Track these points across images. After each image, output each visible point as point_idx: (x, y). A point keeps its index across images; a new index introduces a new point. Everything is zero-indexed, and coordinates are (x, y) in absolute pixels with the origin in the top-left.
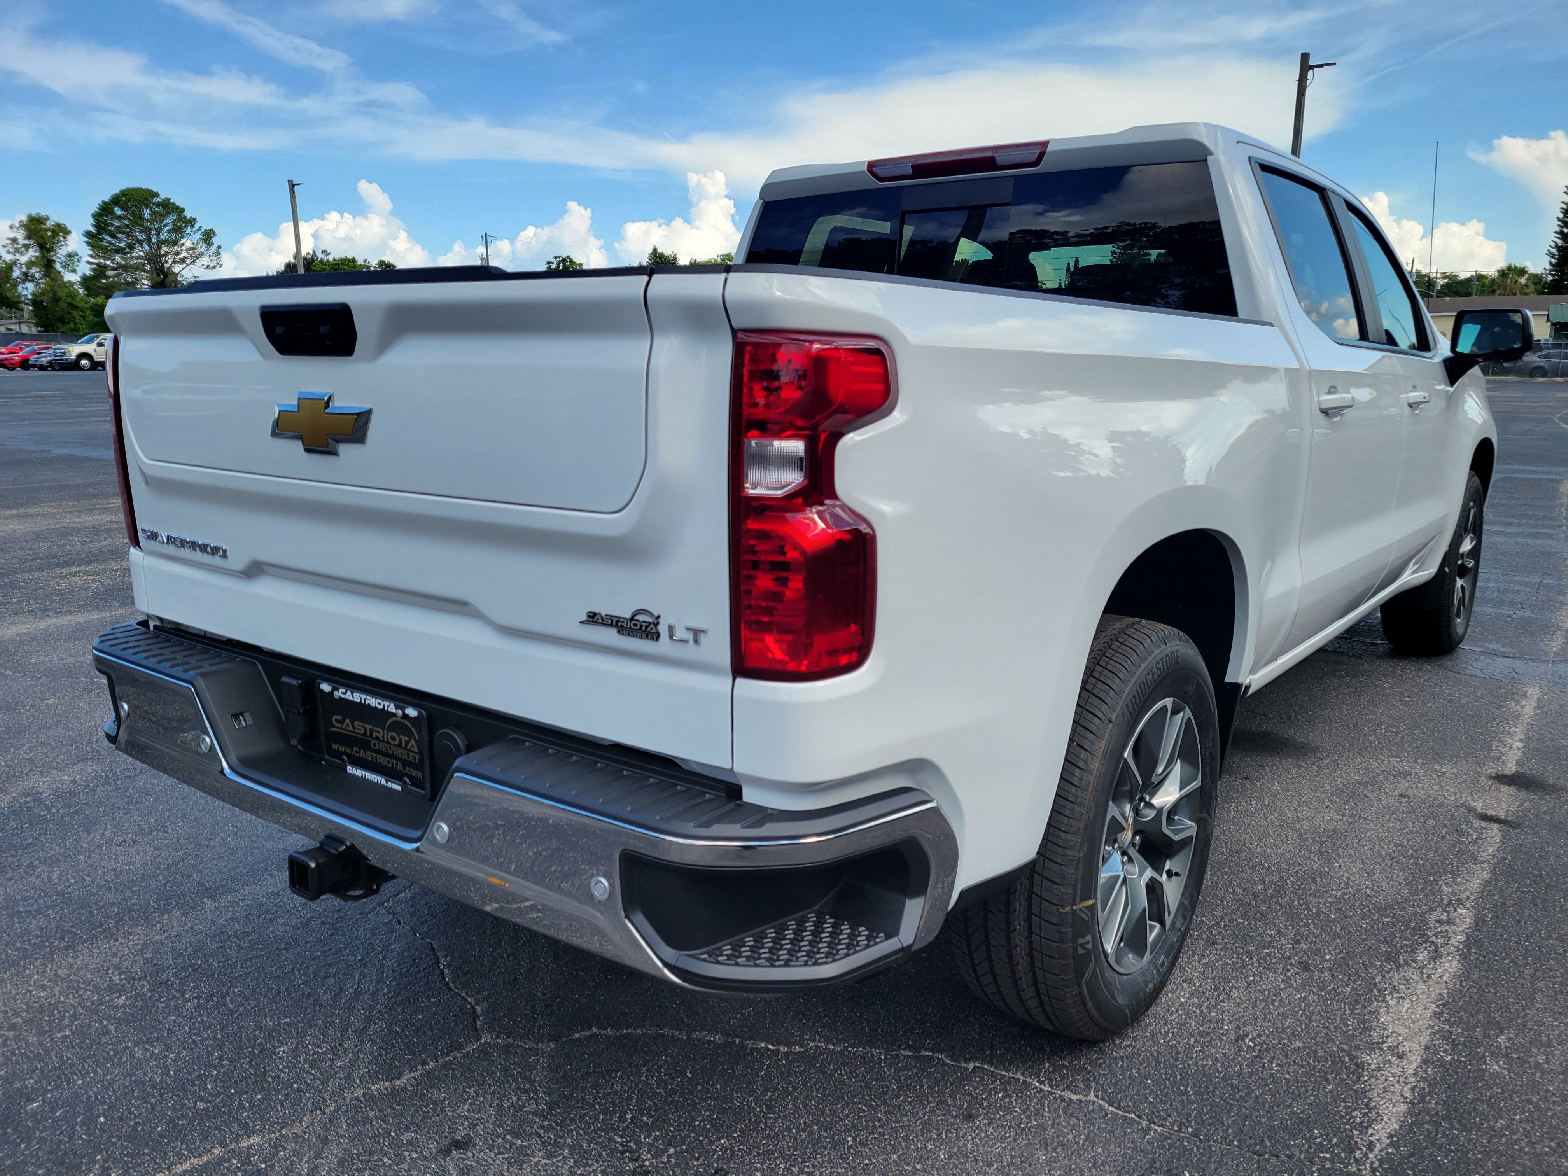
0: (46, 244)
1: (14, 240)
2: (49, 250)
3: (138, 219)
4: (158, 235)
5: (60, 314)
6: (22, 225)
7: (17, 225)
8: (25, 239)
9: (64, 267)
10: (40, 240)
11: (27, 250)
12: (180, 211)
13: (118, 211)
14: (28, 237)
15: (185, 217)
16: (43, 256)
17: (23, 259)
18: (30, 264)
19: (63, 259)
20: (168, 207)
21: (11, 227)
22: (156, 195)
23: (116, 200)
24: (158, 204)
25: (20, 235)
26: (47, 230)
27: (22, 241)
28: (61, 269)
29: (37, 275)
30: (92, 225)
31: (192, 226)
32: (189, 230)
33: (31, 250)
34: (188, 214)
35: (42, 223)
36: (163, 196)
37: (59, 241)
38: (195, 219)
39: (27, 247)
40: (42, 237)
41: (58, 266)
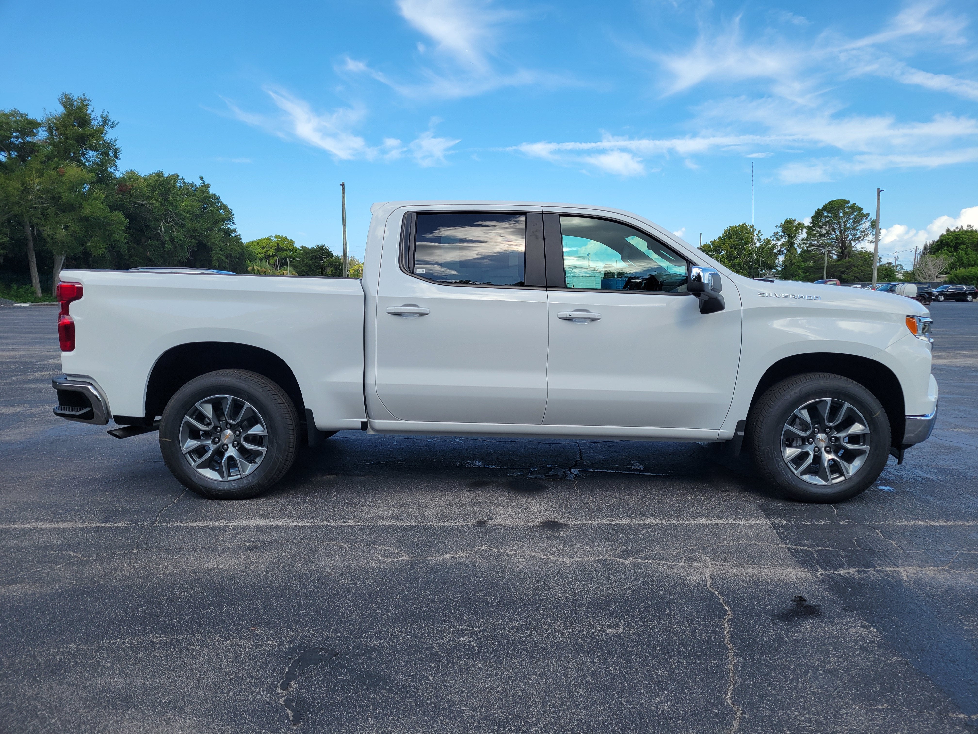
0: (792, 234)
1: (777, 233)
2: (792, 238)
3: (836, 216)
4: (845, 225)
5: (792, 271)
6: (782, 225)
7: (779, 225)
8: (782, 232)
9: (798, 246)
10: (789, 233)
11: (782, 238)
12: (860, 209)
13: (826, 214)
14: (783, 231)
15: (863, 213)
16: (789, 241)
17: (779, 243)
18: (782, 246)
19: (799, 242)
20: (855, 208)
21: (776, 227)
22: (848, 202)
23: (825, 208)
24: (849, 207)
25: (779, 230)
26: (794, 227)
27: (780, 234)
28: (797, 248)
29: (785, 251)
30: (810, 223)
31: (867, 218)
32: (864, 220)
33: (784, 238)
34: (865, 212)
35: (792, 223)
36: (851, 203)
37: (798, 232)
38: (869, 214)
39: (782, 236)
40: (790, 231)
41: (796, 246)
